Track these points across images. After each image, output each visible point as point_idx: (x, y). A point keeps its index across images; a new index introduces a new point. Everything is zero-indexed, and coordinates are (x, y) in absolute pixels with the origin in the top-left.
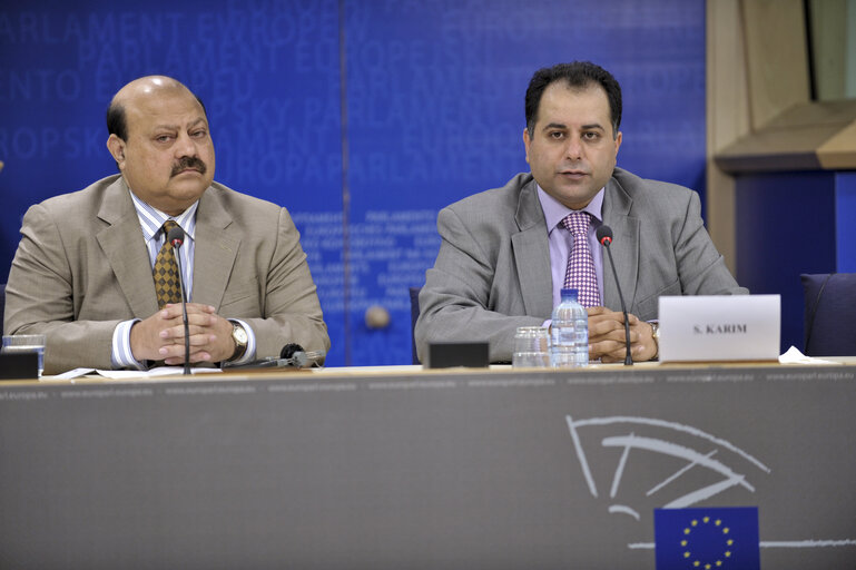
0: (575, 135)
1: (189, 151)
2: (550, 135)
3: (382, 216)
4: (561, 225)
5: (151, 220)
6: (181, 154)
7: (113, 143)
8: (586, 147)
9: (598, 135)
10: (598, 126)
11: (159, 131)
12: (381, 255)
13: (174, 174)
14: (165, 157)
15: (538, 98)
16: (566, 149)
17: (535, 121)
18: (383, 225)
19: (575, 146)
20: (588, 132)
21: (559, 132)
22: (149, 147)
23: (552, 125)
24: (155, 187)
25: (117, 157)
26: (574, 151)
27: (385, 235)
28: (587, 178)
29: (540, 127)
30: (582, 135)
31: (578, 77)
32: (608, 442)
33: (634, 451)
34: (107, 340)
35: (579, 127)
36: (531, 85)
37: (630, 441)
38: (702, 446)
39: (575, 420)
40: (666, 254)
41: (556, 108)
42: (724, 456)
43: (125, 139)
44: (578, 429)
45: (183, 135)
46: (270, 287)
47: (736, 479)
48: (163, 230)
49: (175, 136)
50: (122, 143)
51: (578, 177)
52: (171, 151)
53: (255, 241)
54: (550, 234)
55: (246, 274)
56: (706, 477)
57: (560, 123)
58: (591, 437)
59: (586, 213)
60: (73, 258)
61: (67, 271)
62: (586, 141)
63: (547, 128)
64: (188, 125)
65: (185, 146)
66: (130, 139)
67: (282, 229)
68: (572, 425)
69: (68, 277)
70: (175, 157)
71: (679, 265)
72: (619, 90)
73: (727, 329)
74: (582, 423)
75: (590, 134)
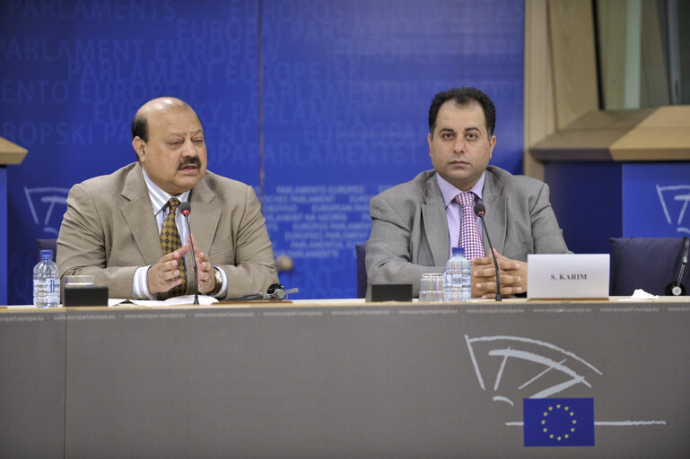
0: (460, 136)
1: (191, 153)
2: (443, 136)
3: (288, 190)
4: (454, 201)
5: (159, 198)
6: (185, 154)
7: (137, 143)
8: (468, 144)
9: (477, 136)
10: (476, 129)
11: (172, 138)
12: (287, 218)
13: (180, 168)
14: (174, 156)
15: (437, 112)
16: (454, 146)
17: (434, 127)
18: (289, 196)
19: (460, 144)
20: (470, 134)
21: (449, 134)
22: (163, 147)
23: (444, 130)
24: (165, 177)
25: (139, 152)
26: (459, 147)
27: (290, 203)
28: (468, 165)
29: (437, 131)
30: (466, 136)
31: (463, 98)
32: (493, 353)
33: (510, 359)
34: (130, 279)
35: (463, 130)
36: (433, 103)
37: (508, 353)
38: (556, 357)
39: (470, 338)
40: (525, 218)
41: (446, 118)
42: (571, 363)
43: (146, 141)
44: (472, 344)
45: (188, 141)
46: (239, 243)
47: (579, 379)
48: (168, 204)
49: (182, 142)
50: (144, 143)
51: (462, 165)
52: (179, 151)
53: (230, 209)
54: (447, 208)
55: (225, 234)
56: (559, 377)
57: (450, 128)
58: (481, 349)
59: (472, 193)
60: (104, 223)
61: (101, 232)
62: (468, 140)
63: (441, 131)
64: (192, 133)
65: (189, 149)
66: (150, 141)
67: (249, 202)
68: (469, 341)
69: (101, 235)
70: (181, 156)
71: (533, 226)
72: (493, 107)
73: (573, 277)
74: (476, 340)
75: (471, 136)
